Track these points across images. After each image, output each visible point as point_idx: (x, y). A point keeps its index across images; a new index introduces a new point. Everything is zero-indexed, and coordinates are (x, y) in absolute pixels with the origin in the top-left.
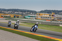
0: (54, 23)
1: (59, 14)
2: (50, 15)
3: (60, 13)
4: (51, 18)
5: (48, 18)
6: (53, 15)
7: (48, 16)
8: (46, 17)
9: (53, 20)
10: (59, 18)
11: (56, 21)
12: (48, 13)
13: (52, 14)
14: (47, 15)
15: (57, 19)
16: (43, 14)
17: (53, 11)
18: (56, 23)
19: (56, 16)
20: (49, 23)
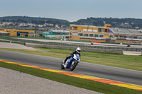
0: (110, 48)
1: (121, 27)
2: (100, 30)
3: (122, 24)
4: (102, 36)
5: (97, 36)
6: (106, 30)
7: (96, 31)
8: (91, 35)
9: (108, 41)
10: (121, 36)
11: (113, 42)
12: (95, 24)
13: (105, 27)
14: (94, 30)
15: (116, 38)
16: (85, 28)
17: (105, 19)
18: (114, 48)
19: (115, 31)
20: (98, 47)
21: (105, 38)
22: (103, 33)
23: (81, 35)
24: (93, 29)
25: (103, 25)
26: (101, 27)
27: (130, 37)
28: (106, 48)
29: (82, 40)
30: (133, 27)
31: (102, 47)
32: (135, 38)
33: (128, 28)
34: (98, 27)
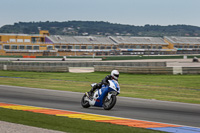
0: (49, 64)
1: (63, 34)
2: (33, 39)
3: (64, 30)
5: (30, 48)
6: (42, 40)
7: (29, 41)
9: (45, 54)
10: (64, 47)
11: (54, 55)
12: (26, 31)
13: (41, 35)
14: (24, 40)
15: (57, 49)
17: (40, 24)
18: (55, 64)
19: (55, 39)
20: (33, 64)
21: (42, 50)
22: (38, 44)
23: (7, 47)
24: (23, 38)
25: (37, 32)
26: (34, 36)
27: (77, 48)
28: (43, 64)
29: (8, 54)
30: (80, 33)
31: (38, 64)
32: (84, 48)
33: (72, 35)
34: (31, 36)
